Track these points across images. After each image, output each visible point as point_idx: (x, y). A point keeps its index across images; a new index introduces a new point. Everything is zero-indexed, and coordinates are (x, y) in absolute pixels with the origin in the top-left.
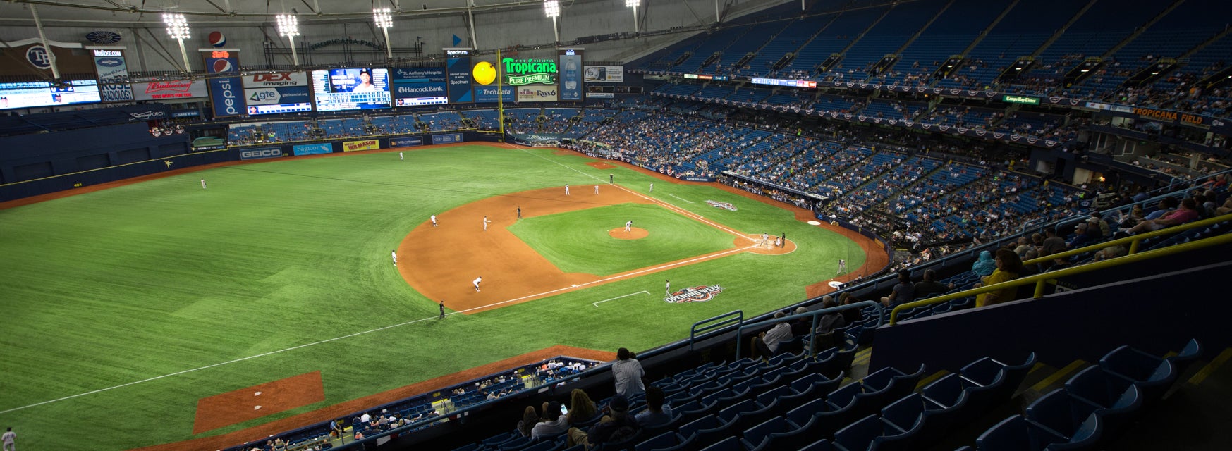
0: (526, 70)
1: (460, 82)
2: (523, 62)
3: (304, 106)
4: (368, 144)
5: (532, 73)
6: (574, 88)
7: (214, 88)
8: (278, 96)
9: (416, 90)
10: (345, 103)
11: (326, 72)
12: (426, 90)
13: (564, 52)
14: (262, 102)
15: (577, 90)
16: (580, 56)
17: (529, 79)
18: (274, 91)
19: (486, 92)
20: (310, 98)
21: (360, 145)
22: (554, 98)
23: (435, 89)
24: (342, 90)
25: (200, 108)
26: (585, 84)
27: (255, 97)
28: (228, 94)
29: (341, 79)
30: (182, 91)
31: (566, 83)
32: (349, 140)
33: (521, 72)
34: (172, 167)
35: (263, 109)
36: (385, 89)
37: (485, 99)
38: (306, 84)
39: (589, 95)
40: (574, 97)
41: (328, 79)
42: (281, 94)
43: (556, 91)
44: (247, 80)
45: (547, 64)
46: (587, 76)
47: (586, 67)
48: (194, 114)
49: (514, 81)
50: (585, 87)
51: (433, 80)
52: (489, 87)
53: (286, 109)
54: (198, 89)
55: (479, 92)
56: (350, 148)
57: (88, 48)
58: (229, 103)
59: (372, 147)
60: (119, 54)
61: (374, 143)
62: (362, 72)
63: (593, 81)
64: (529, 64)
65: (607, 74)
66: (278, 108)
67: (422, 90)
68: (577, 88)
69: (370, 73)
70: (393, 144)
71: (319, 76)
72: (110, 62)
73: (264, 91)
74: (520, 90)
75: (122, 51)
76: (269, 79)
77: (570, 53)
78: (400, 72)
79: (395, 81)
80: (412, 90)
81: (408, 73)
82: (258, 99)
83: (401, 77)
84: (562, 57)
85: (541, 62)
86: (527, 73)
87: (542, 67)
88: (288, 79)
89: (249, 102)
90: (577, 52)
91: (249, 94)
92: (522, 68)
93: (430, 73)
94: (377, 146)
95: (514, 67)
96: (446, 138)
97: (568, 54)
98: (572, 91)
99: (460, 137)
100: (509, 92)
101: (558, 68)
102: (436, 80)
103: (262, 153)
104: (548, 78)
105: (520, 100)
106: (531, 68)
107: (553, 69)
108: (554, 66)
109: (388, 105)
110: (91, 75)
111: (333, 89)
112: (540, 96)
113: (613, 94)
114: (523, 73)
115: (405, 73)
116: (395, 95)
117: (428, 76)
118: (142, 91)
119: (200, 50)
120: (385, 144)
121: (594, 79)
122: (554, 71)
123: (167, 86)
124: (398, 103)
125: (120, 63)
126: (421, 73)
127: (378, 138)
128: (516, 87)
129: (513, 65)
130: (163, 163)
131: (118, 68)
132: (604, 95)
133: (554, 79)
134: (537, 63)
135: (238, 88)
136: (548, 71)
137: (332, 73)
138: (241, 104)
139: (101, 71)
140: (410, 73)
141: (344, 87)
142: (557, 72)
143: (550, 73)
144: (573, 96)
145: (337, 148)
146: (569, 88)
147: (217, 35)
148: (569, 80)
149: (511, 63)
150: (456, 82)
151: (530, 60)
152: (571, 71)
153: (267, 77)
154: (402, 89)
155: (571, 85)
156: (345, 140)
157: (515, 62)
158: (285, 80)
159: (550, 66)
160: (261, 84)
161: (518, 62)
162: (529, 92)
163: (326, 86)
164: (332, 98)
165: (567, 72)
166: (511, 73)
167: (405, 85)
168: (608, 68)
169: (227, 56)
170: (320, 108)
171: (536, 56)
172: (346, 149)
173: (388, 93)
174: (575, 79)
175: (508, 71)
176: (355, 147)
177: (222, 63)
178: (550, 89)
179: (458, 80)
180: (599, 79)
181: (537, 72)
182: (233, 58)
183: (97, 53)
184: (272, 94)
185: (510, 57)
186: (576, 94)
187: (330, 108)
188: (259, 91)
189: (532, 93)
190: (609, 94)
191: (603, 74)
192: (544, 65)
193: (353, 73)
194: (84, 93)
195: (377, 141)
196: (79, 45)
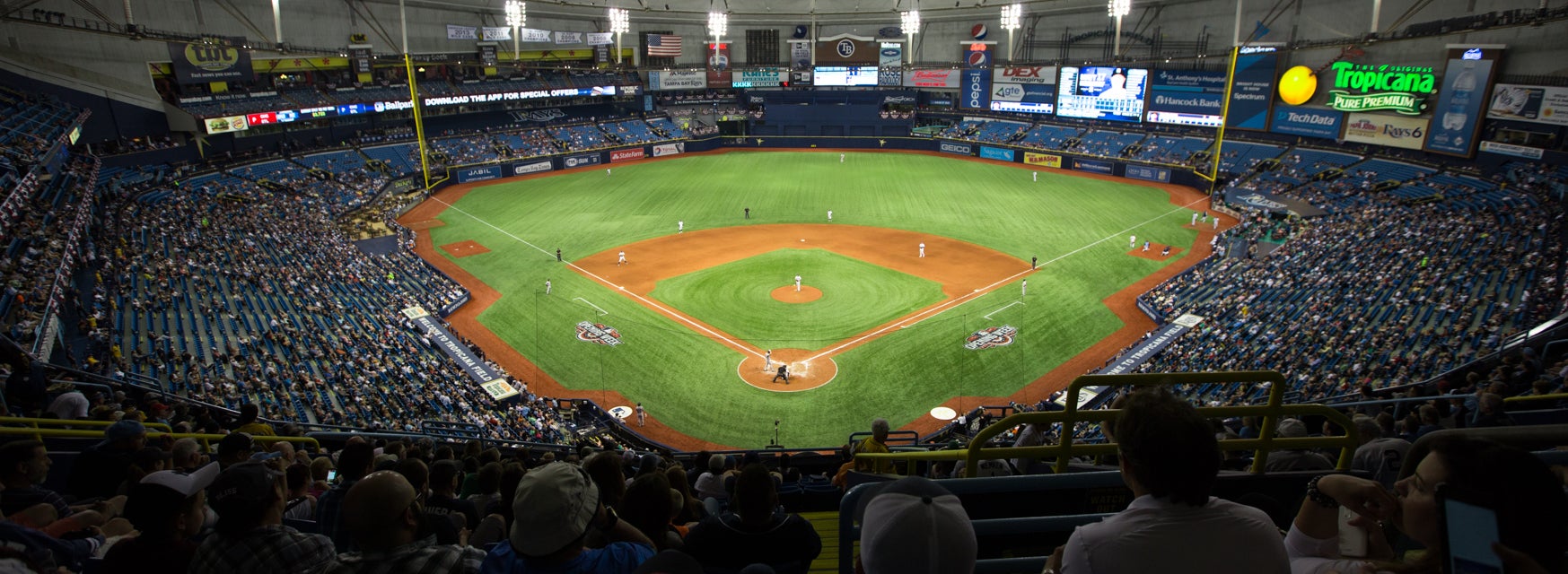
0: (1371, 85)
1: (1251, 97)
2: (1368, 70)
3: (1045, 108)
4: (1049, 159)
5: (1381, 90)
6: (1458, 129)
7: (966, 80)
8: (1022, 93)
9: (1180, 102)
10: (1087, 109)
11: (1075, 70)
12: (1195, 103)
13: (1458, 54)
14: (1006, 98)
15: (1462, 133)
16: (1489, 63)
17: (1372, 102)
18: (1020, 87)
19: (1293, 117)
20: (1053, 101)
21: (1041, 159)
22: (1417, 144)
23: (1209, 104)
24: (1087, 93)
25: (953, 98)
26: (1487, 122)
27: (1001, 93)
28: (976, 87)
29: (1090, 80)
30: (939, 81)
31: (1446, 116)
32: (1032, 151)
33: (1361, 88)
34: (885, 146)
35: (1006, 106)
36: (1139, 97)
37: (1287, 129)
38: (1053, 82)
39: (1486, 146)
40: (1454, 146)
41: (1076, 78)
42: (1026, 91)
43: (1423, 129)
44: (998, 73)
45: (1417, 77)
46: (1497, 106)
47: (1499, 87)
48: (947, 103)
49: (1343, 103)
50: (1485, 127)
51: (1208, 89)
52: (1299, 109)
53: (1027, 108)
54: (952, 79)
55: (1281, 116)
56: (1031, 160)
57: (878, 41)
58: (975, 96)
59: (1052, 164)
60: (899, 46)
61: (1056, 160)
62: (1114, 73)
63: (1507, 117)
64: (1380, 75)
65: (1545, 106)
66: (1017, 106)
67: (1189, 103)
68: (1463, 129)
69: (1124, 74)
70: (1077, 165)
71: (1068, 73)
72: (891, 53)
73: (1010, 86)
74: (1352, 120)
75: (902, 44)
76: (1018, 75)
77: (1472, 55)
78: (1164, 75)
79: (1155, 87)
80: (1175, 102)
81: (1175, 77)
82: (1003, 95)
83: (1164, 82)
84: (1452, 61)
85: (1406, 73)
86: (1372, 90)
87: (1404, 82)
88: (1036, 75)
89: (995, 97)
90: (1486, 54)
91: (996, 88)
92: (1364, 80)
93: (1207, 79)
94: (1058, 164)
95: (1350, 78)
96: (1146, 173)
97: (1466, 56)
98: (1452, 134)
99: (1166, 176)
100: (1332, 120)
101: (1436, 85)
102: (1213, 90)
103: (956, 149)
104: (1410, 103)
105: (1348, 137)
106: (1380, 80)
107: (1427, 86)
108: (1430, 81)
109: (1137, 118)
110: (875, 63)
111: (1079, 92)
112: (1388, 136)
113: (1541, 151)
114: (1365, 90)
115: (1170, 77)
116: (1150, 105)
117: (1202, 84)
118: (911, 79)
119: (962, 43)
120: (1068, 164)
121: (1510, 113)
122: (1428, 90)
123: (929, 76)
124: (1152, 117)
125: (898, 53)
126: (1192, 79)
127: (1062, 155)
128: (1346, 114)
129: (1349, 74)
130: (878, 140)
131: (895, 58)
132: (1520, 150)
133: (1423, 107)
134: (1395, 72)
135: (987, 80)
136: (1415, 89)
137: (1082, 70)
138: (986, 97)
139: (883, 60)
140: (1177, 78)
141: (1091, 90)
142: (1435, 91)
143: (1418, 94)
144: (1451, 143)
145: (1018, 158)
146: (1447, 126)
147: (978, 28)
148: (1454, 111)
149: (1346, 70)
150: (1244, 97)
151: (1383, 68)
152: (1462, 93)
153: (1017, 73)
154: (1160, 100)
155: (1455, 121)
156: (1028, 150)
157: (1354, 69)
158: (1033, 76)
159: (1422, 80)
160: (1008, 79)
161: (1360, 69)
162: (1369, 126)
163: (1073, 87)
164: (1076, 102)
165: (1455, 93)
166: (1341, 89)
167: (1166, 94)
168: (1550, 91)
169: (983, 49)
170: (1061, 112)
171: (1397, 61)
172: (1026, 160)
173: (1140, 103)
174: (1467, 111)
175: (1338, 84)
176: (1036, 160)
177: (978, 56)
178: (1412, 125)
179: (1248, 93)
180: (1522, 114)
181: (1391, 91)
182: (990, 51)
183: (884, 46)
184: (1017, 91)
185: (1349, 60)
186: (1458, 141)
187: (1071, 113)
188: (1005, 86)
189: (1373, 127)
190: (1533, 150)
191: (1533, 104)
192: (1410, 76)
193: (1104, 73)
194: (868, 77)
195: (1060, 158)
196: (872, 39)
